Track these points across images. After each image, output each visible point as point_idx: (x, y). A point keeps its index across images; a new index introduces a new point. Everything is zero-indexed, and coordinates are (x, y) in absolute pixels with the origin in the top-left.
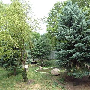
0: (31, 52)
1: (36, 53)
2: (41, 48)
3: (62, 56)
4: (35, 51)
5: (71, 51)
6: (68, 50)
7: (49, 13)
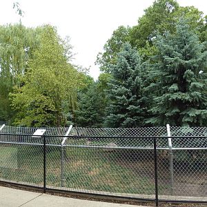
0: (72, 116)
1: (80, 118)
2: (90, 110)
3: (112, 122)
4: (80, 115)
5: (122, 116)
6: (119, 115)
7: (106, 45)
